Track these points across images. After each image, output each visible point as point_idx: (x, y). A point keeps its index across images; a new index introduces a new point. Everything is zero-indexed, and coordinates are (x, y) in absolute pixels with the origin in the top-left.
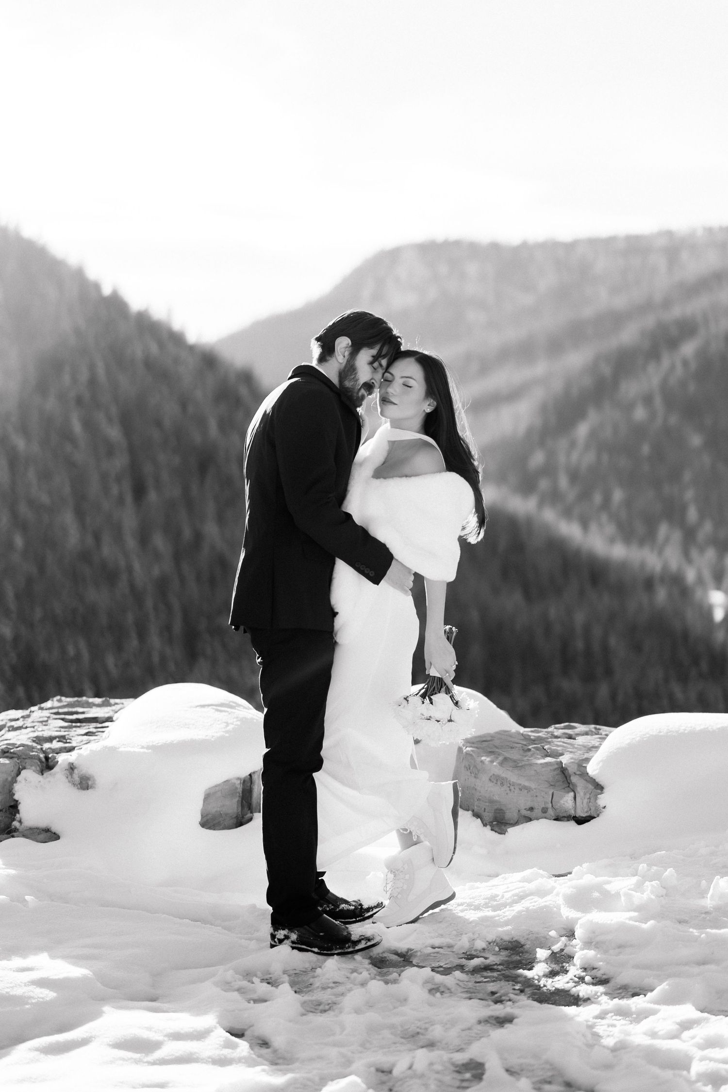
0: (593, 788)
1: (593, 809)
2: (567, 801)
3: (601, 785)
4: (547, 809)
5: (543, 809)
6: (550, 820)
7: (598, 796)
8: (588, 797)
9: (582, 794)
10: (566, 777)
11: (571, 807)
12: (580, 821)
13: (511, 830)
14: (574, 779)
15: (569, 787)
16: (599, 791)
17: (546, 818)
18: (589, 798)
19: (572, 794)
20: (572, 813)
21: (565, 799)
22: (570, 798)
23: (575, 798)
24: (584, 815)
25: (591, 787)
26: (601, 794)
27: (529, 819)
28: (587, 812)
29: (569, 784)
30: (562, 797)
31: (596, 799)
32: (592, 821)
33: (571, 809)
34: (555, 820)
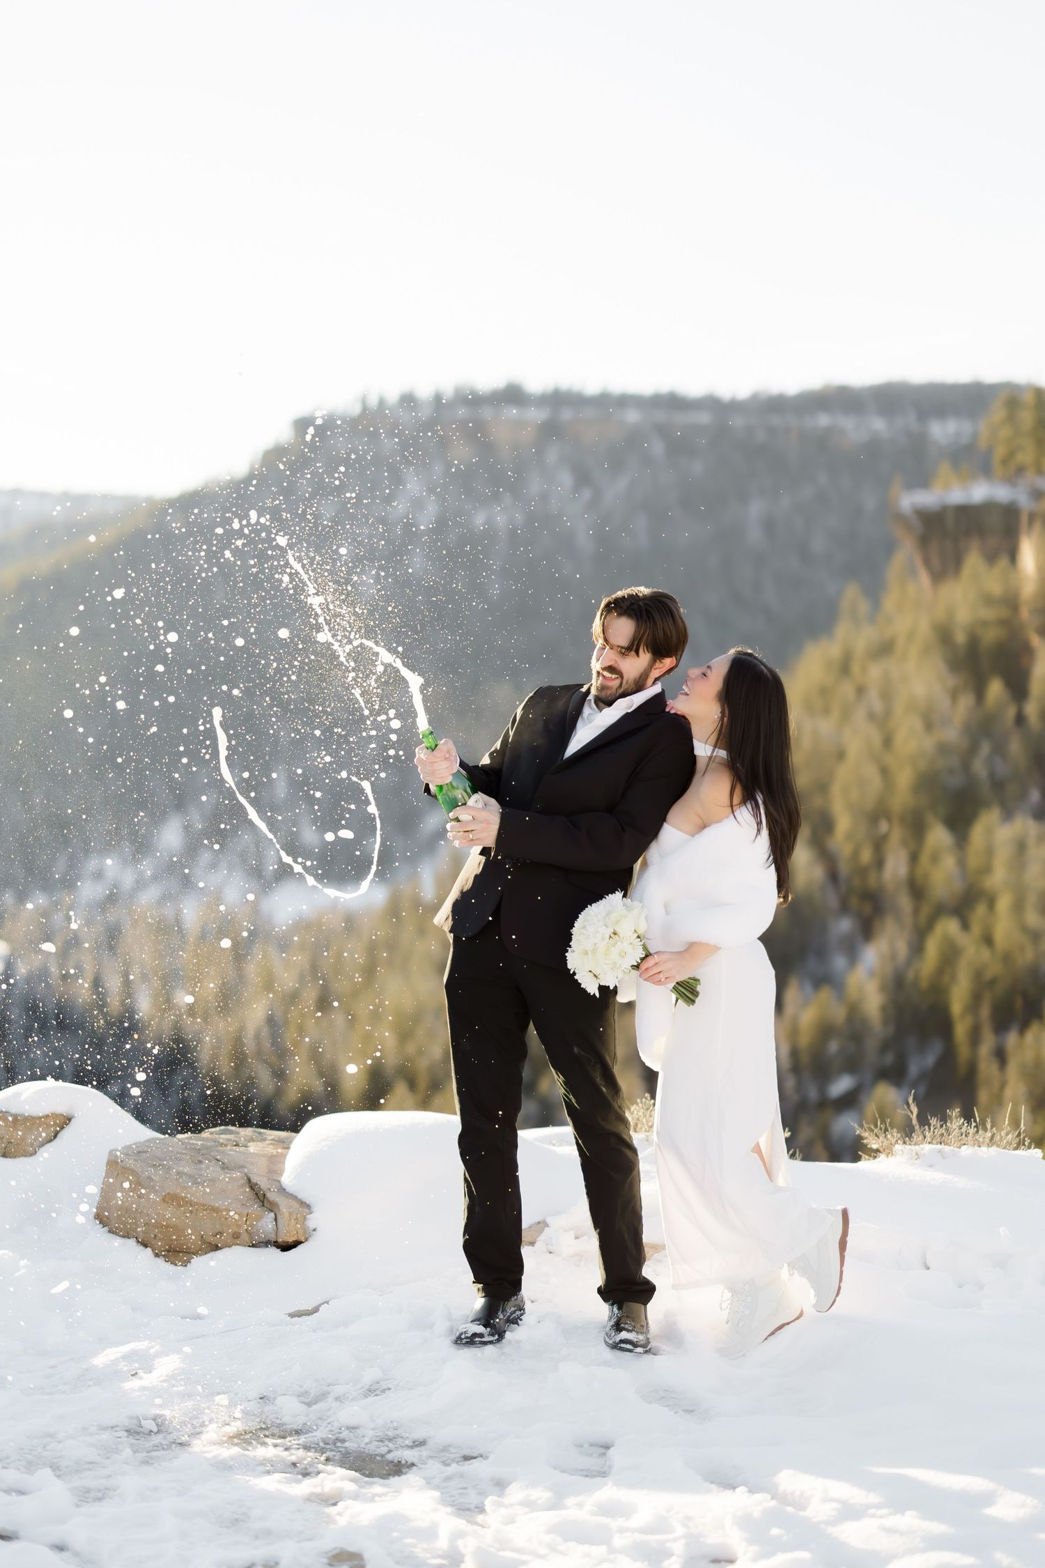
0: (298, 1206)
1: (301, 1232)
2: (266, 1224)
3: (306, 1203)
4: (240, 1233)
5: (235, 1233)
6: (245, 1246)
7: (308, 1216)
8: (295, 1218)
9: (286, 1214)
10: (257, 1194)
11: (271, 1231)
12: (286, 1247)
13: (196, 1261)
14: (272, 1196)
15: (263, 1206)
16: (307, 1210)
17: (238, 1244)
18: (297, 1219)
19: (272, 1215)
20: (273, 1238)
21: (264, 1220)
22: (270, 1220)
23: (276, 1219)
24: (291, 1240)
25: (295, 1205)
26: (311, 1213)
27: (216, 1248)
28: (293, 1236)
29: (263, 1202)
30: (259, 1218)
31: (305, 1219)
32: (300, 1247)
33: (271, 1233)
34: (253, 1246)
